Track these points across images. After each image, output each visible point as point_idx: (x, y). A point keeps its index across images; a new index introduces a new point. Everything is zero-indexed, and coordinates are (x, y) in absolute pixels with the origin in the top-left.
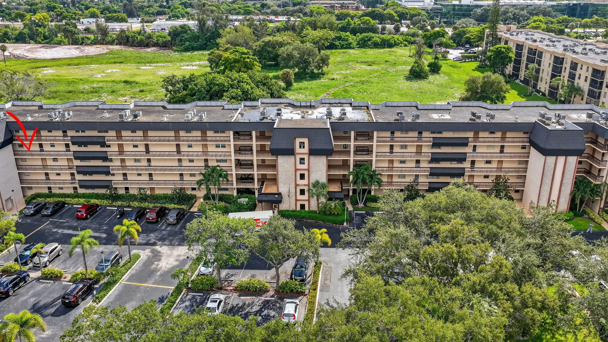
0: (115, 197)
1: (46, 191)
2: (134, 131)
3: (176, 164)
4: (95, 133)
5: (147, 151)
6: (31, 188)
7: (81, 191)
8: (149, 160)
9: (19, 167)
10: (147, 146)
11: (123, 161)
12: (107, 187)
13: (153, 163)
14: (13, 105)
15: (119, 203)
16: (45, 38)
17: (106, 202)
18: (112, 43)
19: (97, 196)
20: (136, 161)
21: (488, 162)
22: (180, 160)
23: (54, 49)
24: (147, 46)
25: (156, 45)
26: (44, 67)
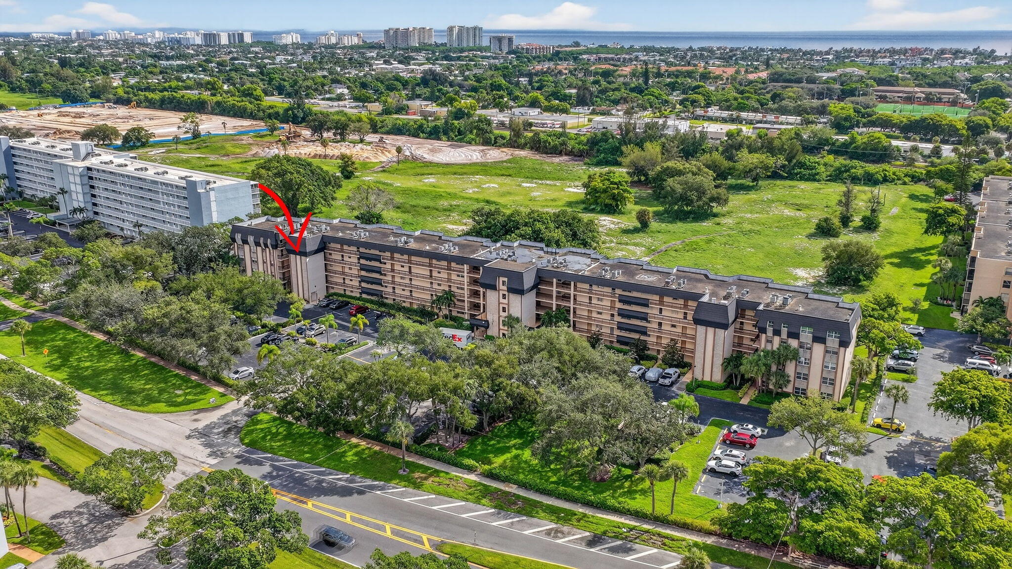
0: (384, 305)
1: (342, 292)
2: (402, 255)
3: (429, 286)
4: (377, 252)
5: (410, 272)
6: (333, 288)
7: (364, 296)
8: (411, 280)
9: (326, 270)
10: (410, 267)
11: (393, 277)
12: (376, 295)
13: (413, 283)
14: (340, 222)
15: (383, 309)
16: (460, 133)
17: (375, 307)
18: (522, 147)
19: (372, 302)
20: (402, 278)
21: (674, 326)
22: (431, 283)
23: (460, 150)
24: (560, 154)
25: (569, 153)
26: (429, 174)
